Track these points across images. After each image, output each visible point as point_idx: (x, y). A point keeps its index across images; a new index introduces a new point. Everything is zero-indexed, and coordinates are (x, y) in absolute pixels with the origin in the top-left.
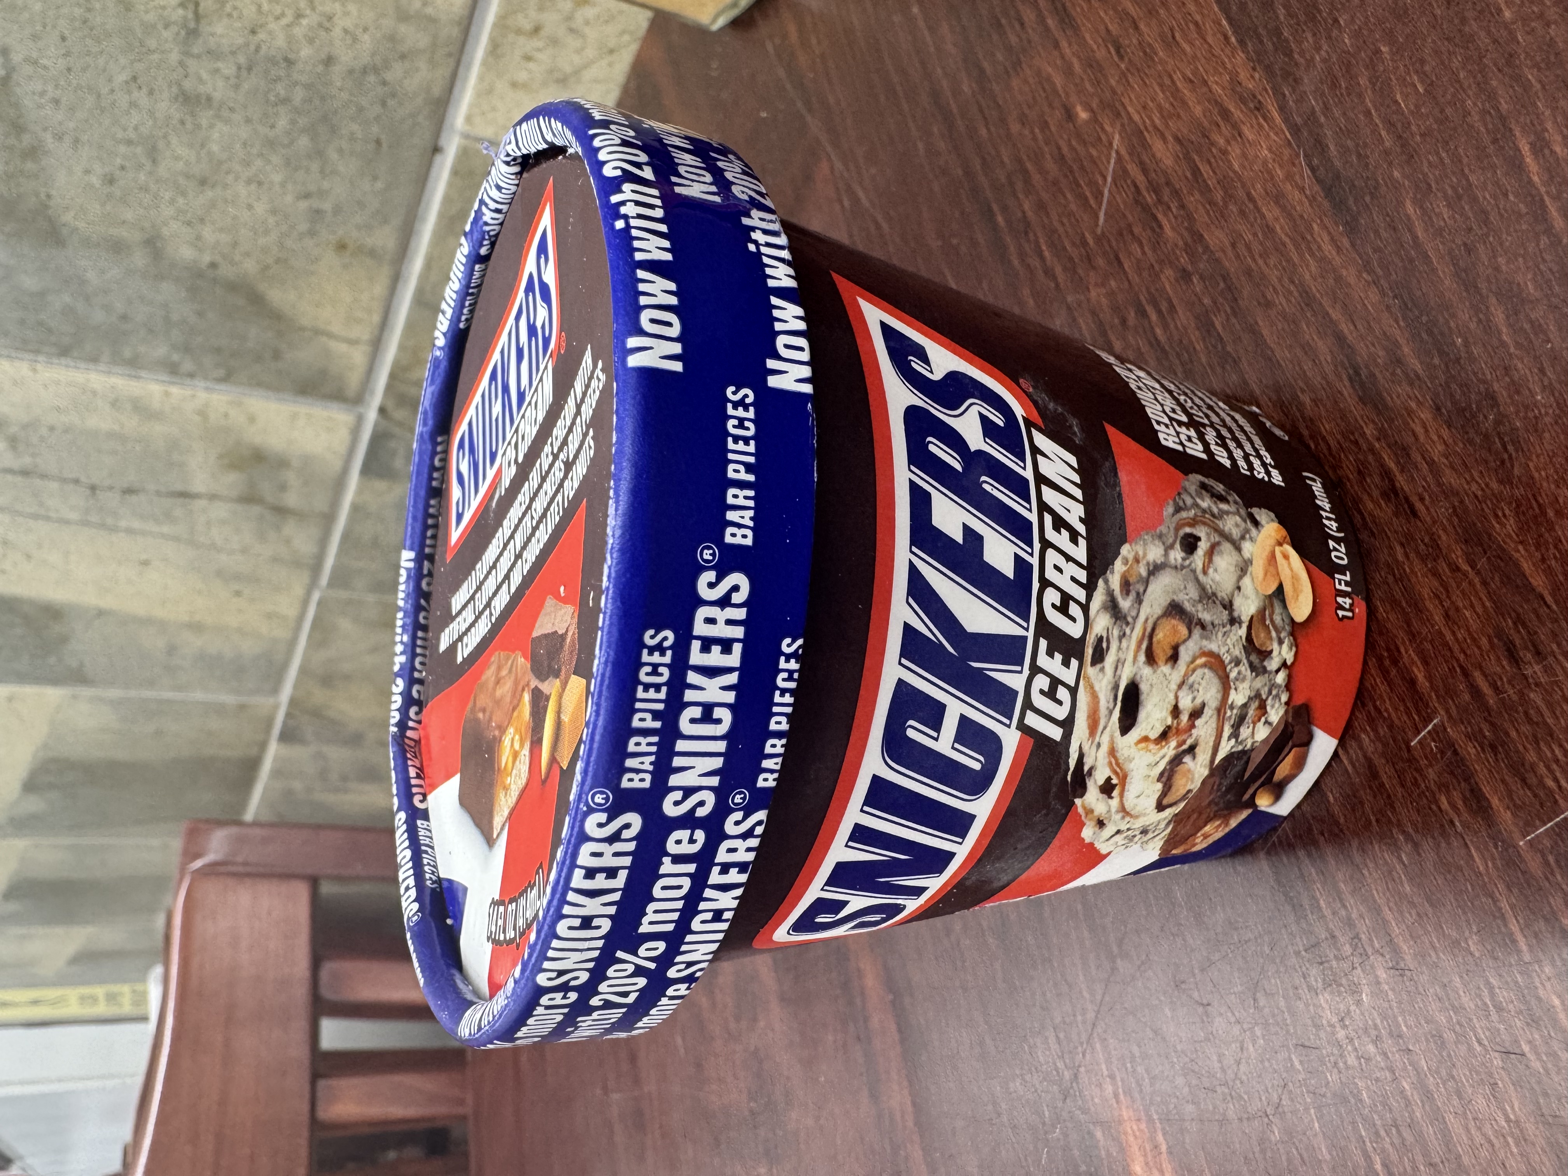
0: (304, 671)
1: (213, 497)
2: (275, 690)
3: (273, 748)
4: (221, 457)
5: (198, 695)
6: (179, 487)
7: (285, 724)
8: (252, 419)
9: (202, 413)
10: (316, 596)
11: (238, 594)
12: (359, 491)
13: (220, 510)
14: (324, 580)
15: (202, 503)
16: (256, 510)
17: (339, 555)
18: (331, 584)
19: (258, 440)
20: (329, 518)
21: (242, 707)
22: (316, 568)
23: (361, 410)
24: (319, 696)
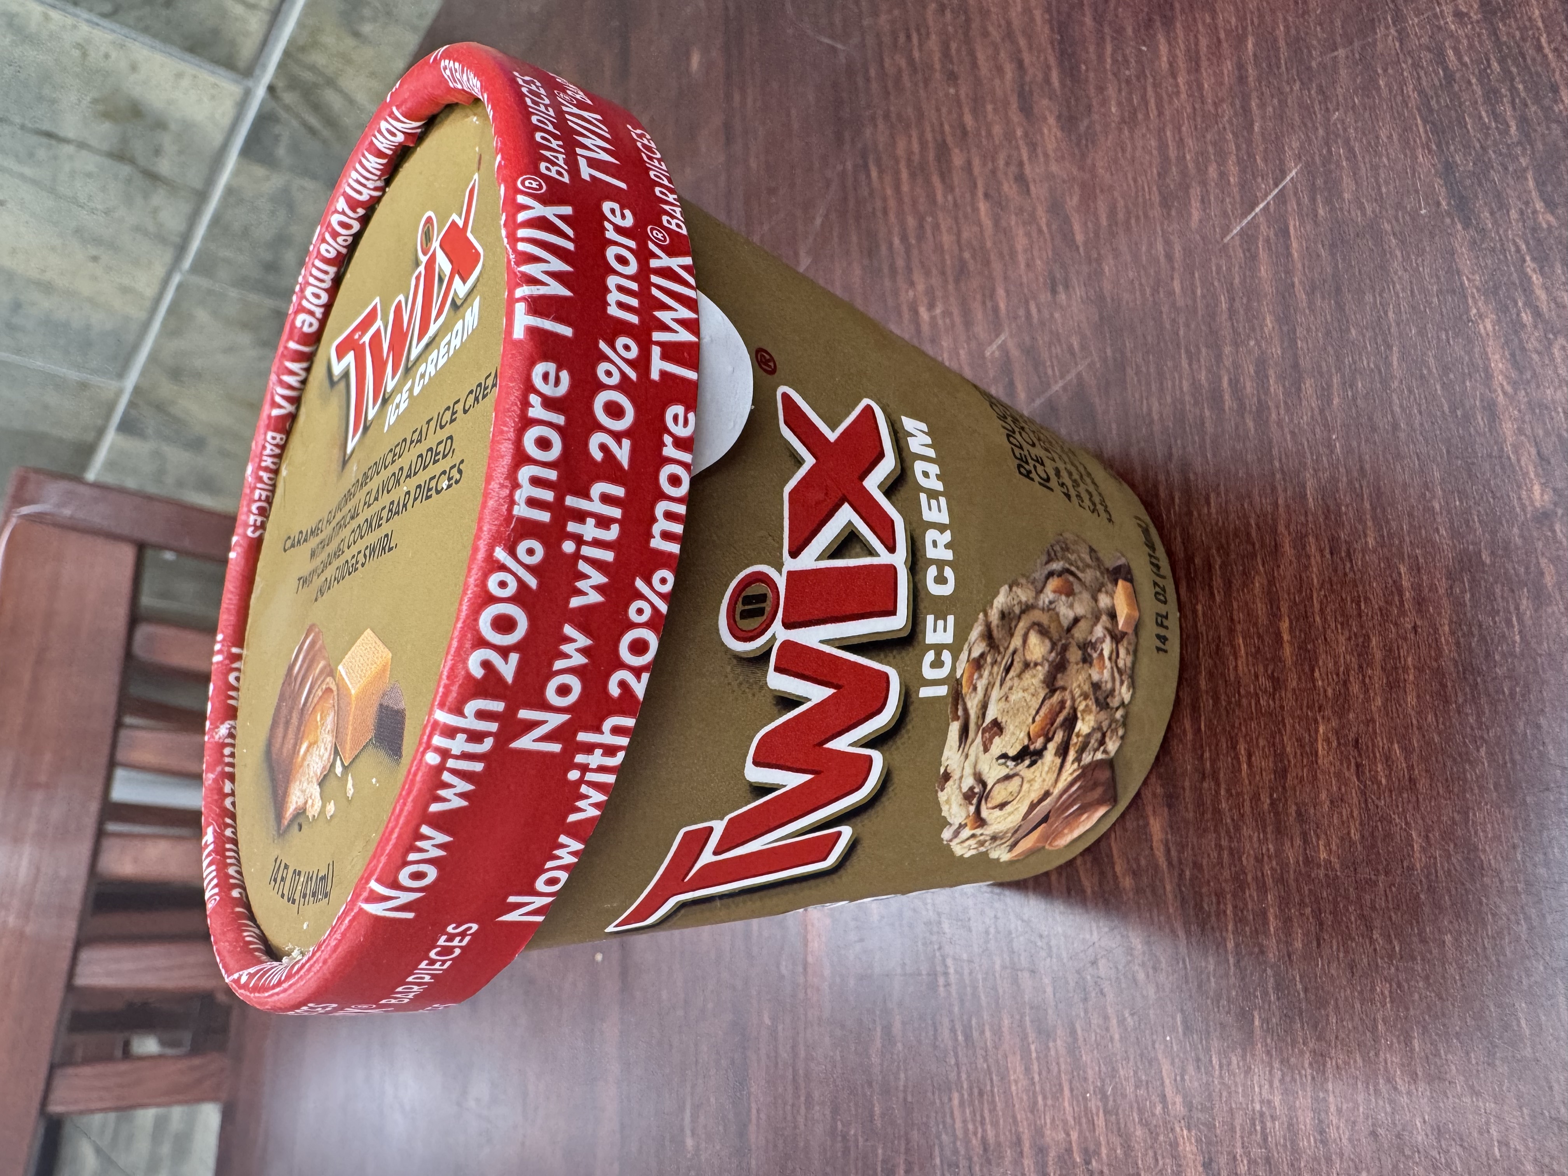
0: (153, 358)
1: (82, 145)
2: (121, 375)
3: (111, 437)
4: (95, 101)
5: (38, 363)
6: (46, 126)
7: (126, 413)
8: (134, 68)
9: (83, 48)
10: (177, 279)
11: (95, 259)
12: (236, 173)
13: (89, 162)
14: (187, 263)
15: (69, 149)
16: (125, 170)
17: (205, 239)
18: (195, 268)
19: (137, 92)
20: (202, 197)
21: (84, 386)
22: (181, 249)
23: (250, 83)
24: (166, 389)
